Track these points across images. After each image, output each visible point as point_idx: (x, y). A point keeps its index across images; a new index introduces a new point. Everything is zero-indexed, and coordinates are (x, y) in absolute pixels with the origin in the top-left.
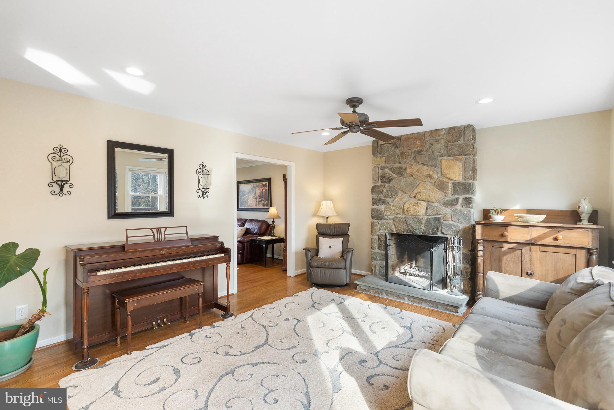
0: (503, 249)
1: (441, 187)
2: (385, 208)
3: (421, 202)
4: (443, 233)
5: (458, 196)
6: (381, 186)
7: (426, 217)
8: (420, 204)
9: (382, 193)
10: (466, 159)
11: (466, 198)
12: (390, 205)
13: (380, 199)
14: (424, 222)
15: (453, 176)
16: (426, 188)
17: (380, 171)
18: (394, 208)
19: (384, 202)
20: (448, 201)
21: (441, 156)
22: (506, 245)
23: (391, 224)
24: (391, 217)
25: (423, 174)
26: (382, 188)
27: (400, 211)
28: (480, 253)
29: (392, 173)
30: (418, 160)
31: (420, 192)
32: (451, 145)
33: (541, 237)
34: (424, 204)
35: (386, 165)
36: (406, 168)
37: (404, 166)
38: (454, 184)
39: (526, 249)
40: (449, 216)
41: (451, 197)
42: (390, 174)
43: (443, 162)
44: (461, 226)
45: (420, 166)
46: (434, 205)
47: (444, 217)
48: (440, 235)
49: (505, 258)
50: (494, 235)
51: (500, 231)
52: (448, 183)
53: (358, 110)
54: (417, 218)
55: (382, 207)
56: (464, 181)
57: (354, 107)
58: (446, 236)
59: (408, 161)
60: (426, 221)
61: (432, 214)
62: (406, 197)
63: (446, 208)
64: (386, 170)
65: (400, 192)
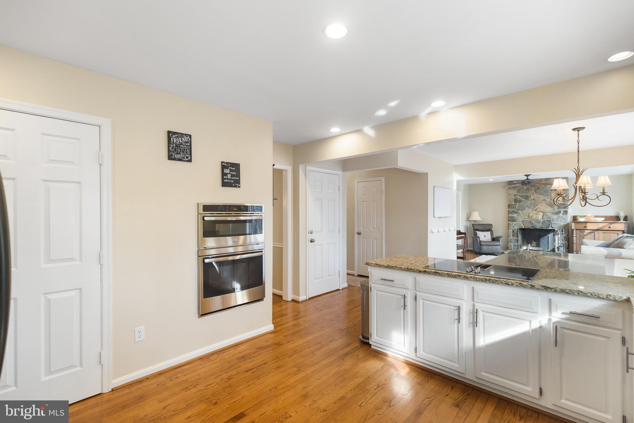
0: (585, 233)
1: (551, 206)
2: (517, 215)
3: (540, 213)
4: (552, 227)
5: (560, 210)
6: (514, 204)
7: (542, 220)
8: (539, 213)
9: (515, 207)
10: (564, 193)
11: (565, 211)
12: (521, 214)
13: (514, 211)
14: (541, 222)
17: (514, 197)
18: (523, 216)
19: (516, 213)
20: (555, 212)
21: (551, 191)
22: (586, 231)
23: (521, 224)
24: (521, 220)
25: (541, 199)
26: (515, 206)
27: (527, 217)
28: (575, 235)
29: (521, 198)
30: (537, 192)
31: (539, 208)
33: (603, 227)
34: (542, 214)
35: (517, 194)
36: (530, 196)
37: (529, 195)
39: (596, 232)
40: (556, 219)
41: (557, 210)
42: (519, 198)
43: (552, 193)
44: (562, 224)
45: (538, 195)
46: (547, 214)
47: (553, 220)
48: (550, 228)
49: (586, 237)
50: (581, 227)
51: (584, 225)
53: (529, 178)
54: (537, 220)
55: (515, 215)
57: (527, 176)
58: (554, 229)
59: (531, 192)
60: (543, 222)
61: (546, 218)
62: (531, 210)
63: (554, 216)
64: (517, 196)
65: (526, 208)
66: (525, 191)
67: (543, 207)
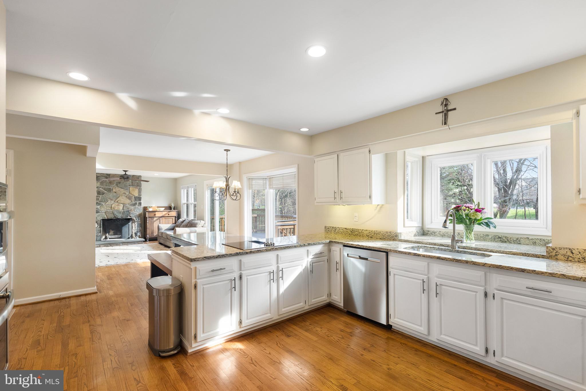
0: (154, 220)
1: (130, 198)
2: (100, 207)
4: (130, 217)
5: (136, 202)
7: (123, 211)
8: (120, 204)
10: (138, 188)
11: (139, 202)
12: (104, 205)
14: (122, 213)
15: (134, 194)
16: (123, 198)
18: (106, 207)
19: (99, 204)
20: (133, 204)
21: (129, 186)
22: (155, 218)
23: (104, 215)
24: (104, 211)
25: (122, 192)
26: (98, 197)
27: (110, 209)
28: (148, 222)
29: (104, 190)
30: (119, 186)
31: (120, 200)
32: (134, 182)
33: (165, 215)
34: (122, 205)
35: (100, 186)
37: (112, 188)
38: (135, 197)
39: (161, 219)
40: (133, 210)
41: (134, 202)
42: (102, 191)
43: (130, 188)
44: (138, 213)
45: (120, 189)
46: (126, 205)
47: (131, 210)
48: (129, 217)
49: (155, 223)
50: (152, 215)
51: (154, 213)
52: (132, 196)
54: (118, 211)
56: (139, 196)
57: (125, 172)
58: (132, 217)
59: (113, 186)
60: (123, 212)
61: (125, 209)
62: (113, 202)
63: (132, 207)
64: (100, 188)
65: (109, 200)
66: (108, 184)
67: (123, 199)
